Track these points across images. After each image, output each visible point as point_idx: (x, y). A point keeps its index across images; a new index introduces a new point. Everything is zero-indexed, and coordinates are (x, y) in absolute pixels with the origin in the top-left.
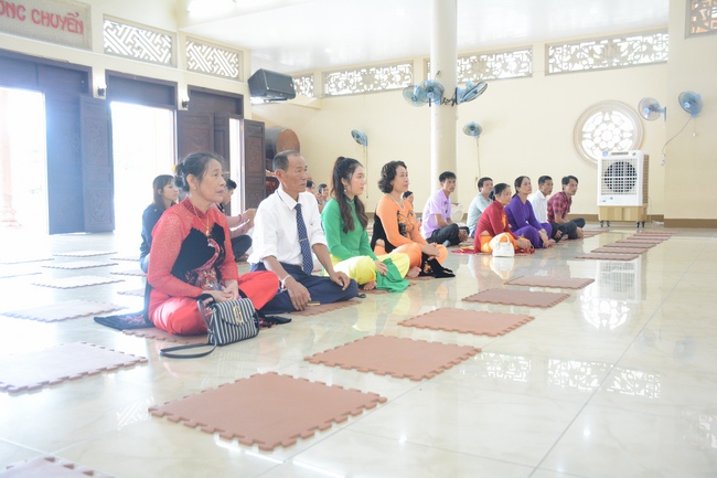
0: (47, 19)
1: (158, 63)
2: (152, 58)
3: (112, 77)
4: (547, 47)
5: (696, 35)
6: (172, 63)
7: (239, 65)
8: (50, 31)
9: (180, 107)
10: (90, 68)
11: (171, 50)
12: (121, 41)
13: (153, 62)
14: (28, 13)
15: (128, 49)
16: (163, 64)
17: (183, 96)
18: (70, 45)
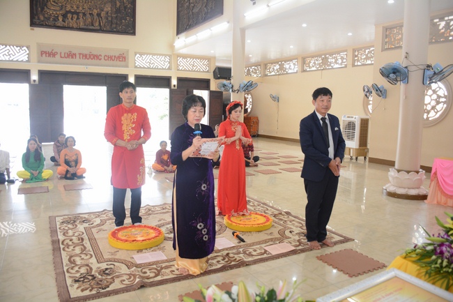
0: (110, 58)
1: (163, 69)
2: (159, 67)
3: (138, 78)
4: (354, 50)
5: (388, 49)
6: (170, 68)
7: (209, 65)
8: (111, 62)
9: (172, 87)
10: (127, 75)
11: (169, 63)
12: (144, 62)
13: (160, 69)
14: (102, 58)
15: (148, 65)
16: (165, 69)
17: (174, 82)
18: (119, 66)
